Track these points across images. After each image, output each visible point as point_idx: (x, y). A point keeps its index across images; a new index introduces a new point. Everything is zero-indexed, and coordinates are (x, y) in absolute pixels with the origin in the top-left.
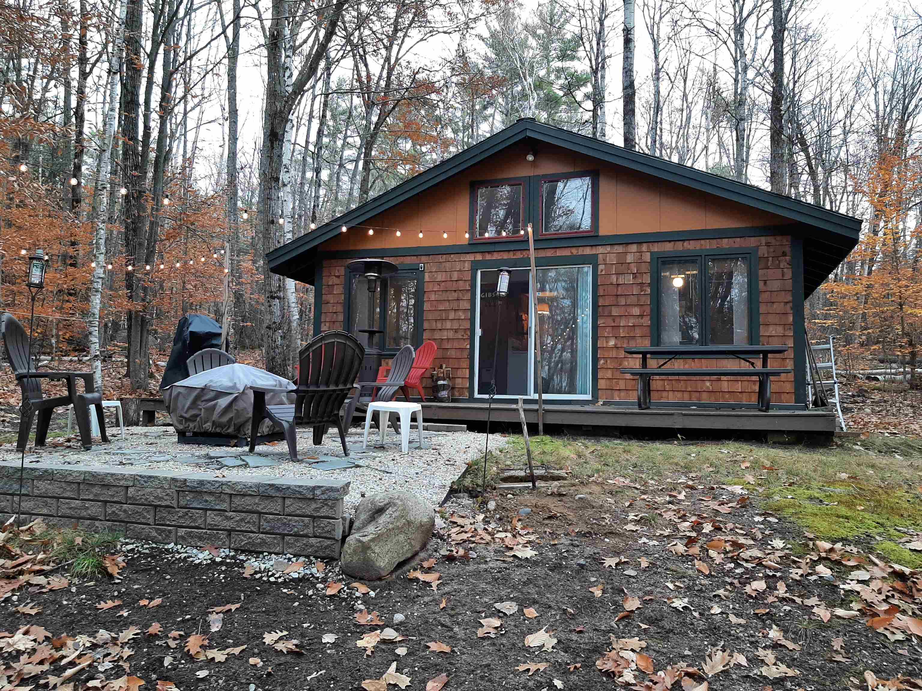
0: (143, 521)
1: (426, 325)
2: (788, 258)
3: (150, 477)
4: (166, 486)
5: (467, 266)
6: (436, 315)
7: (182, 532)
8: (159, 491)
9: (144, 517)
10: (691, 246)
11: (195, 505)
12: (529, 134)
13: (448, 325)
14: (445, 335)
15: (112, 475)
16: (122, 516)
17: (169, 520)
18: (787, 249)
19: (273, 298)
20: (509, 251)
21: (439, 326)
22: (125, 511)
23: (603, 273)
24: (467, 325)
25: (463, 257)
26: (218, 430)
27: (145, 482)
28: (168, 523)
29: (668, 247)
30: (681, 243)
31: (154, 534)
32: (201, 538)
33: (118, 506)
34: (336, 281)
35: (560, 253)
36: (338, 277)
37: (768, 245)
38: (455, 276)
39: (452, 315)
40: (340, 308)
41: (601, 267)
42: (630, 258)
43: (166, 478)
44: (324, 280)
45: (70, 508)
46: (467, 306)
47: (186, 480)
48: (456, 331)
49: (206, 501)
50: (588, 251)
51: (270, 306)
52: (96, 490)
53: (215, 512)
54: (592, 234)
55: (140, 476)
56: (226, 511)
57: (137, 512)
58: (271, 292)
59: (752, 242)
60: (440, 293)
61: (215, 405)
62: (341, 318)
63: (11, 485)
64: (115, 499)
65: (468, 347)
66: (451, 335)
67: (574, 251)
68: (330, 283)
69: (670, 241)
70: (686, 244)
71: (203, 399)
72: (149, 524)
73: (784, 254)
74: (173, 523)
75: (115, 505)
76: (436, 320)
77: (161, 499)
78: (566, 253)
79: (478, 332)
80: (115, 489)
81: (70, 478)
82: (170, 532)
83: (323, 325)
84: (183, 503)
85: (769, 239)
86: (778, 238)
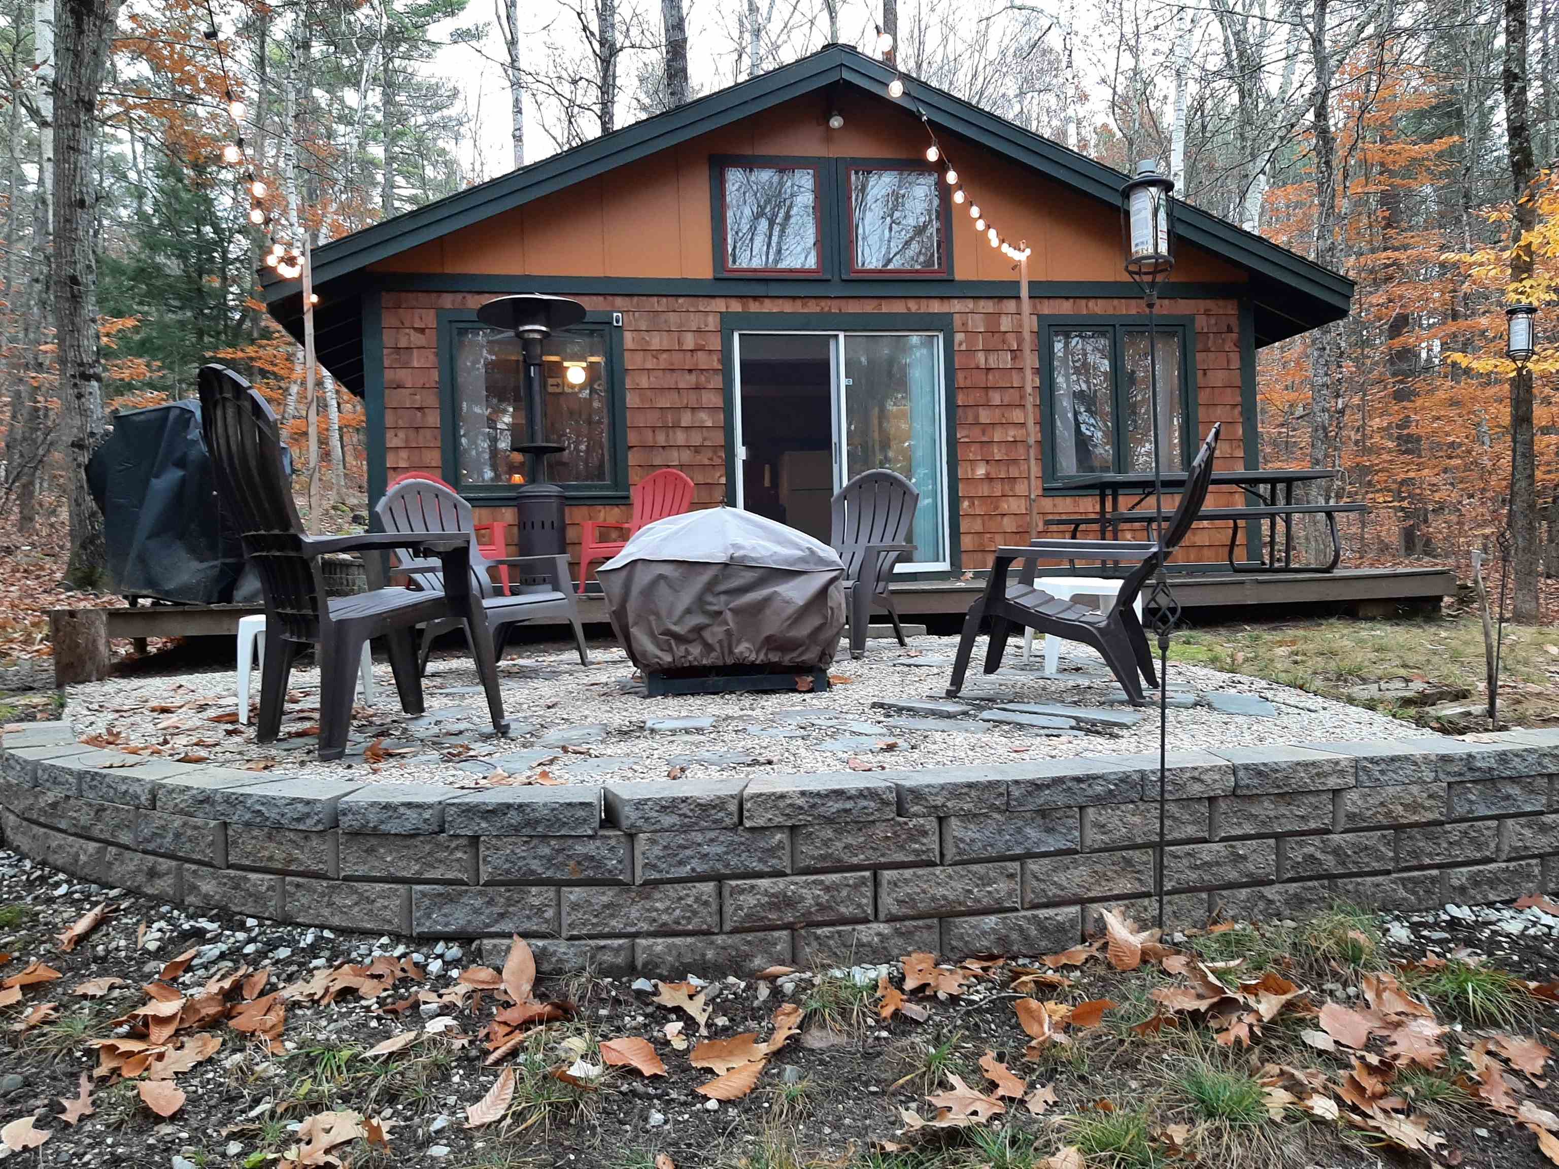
0: (1376, 865)
1: (632, 438)
2: (1234, 336)
3: (1393, 759)
4: (1429, 776)
5: (712, 323)
6: (652, 418)
7: (1459, 876)
8: (1415, 789)
9: (1380, 858)
10: (1098, 307)
11: (1482, 811)
12: (847, 75)
13: (680, 438)
14: (674, 457)
15: (1306, 765)
16: (1330, 863)
17: (1430, 855)
18: (1234, 322)
19: (87, 378)
20: (794, 298)
21: (661, 439)
22: (1337, 851)
23: (963, 347)
24: (719, 438)
25: (703, 305)
26: (774, 657)
27: (1382, 772)
28: (1427, 861)
29: (1065, 308)
30: (1084, 302)
31: (1402, 893)
32: (1493, 882)
33: (1316, 840)
34: (417, 339)
35: (887, 307)
36: (422, 331)
37: (1207, 313)
38: (689, 341)
39: (686, 419)
40: (432, 400)
41: (959, 337)
42: (1006, 324)
43: (1425, 757)
44: (388, 338)
45: (1197, 867)
46: (716, 400)
47: (1470, 756)
48: (697, 449)
49: (1508, 797)
50: (936, 307)
51: (79, 396)
52: (1266, 809)
53: (1523, 820)
54: (944, 276)
55: (1372, 760)
56: (1542, 813)
57: (1366, 848)
58: (81, 364)
59: (1183, 307)
60: (660, 373)
61: (767, 600)
62: (433, 419)
63: (1019, 830)
64: (1313, 825)
65: (723, 480)
66: (686, 456)
67: (913, 306)
68: (403, 343)
69: (1067, 298)
70: (1091, 303)
71: (722, 588)
72: (1388, 872)
73: (1230, 330)
74: (1438, 860)
75: (1310, 839)
76: (654, 429)
77: (1414, 807)
78: (898, 307)
79: (741, 452)
80: (1312, 799)
81: (1196, 789)
82: (1433, 880)
83: (389, 435)
84: (1461, 809)
85: (1210, 304)
86: (1221, 303)
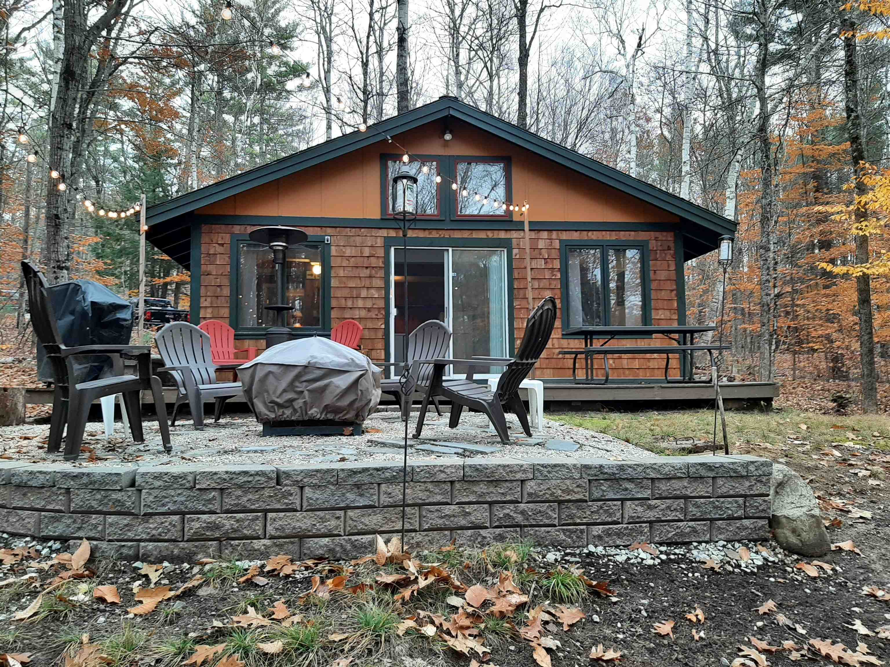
0: (547, 522)
1: (334, 303)
2: (672, 252)
3: (555, 466)
4: (577, 475)
5: (380, 242)
6: (345, 293)
7: (597, 530)
8: (568, 482)
9: (550, 517)
10: (594, 236)
11: (611, 496)
12: (452, 112)
13: (360, 303)
14: (357, 314)
15: (504, 466)
16: (519, 518)
17: (579, 518)
18: (672, 245)
19: (61, 268)
20: (424, 229)
21: (349, 304)
22: (523, 513)
23: (518, 257)
24: (381, 304)
25: (374, 232)
26: (330, 416)
27: (549, 472)
28: (578, 521)
29: (575, 236)
30: (585, 233)
31: (562, 537)
32: (619, 534)
33: (512, 506)
34: (220, 249)
35: (475, 235)
36: (222, 245)
37: (656, 239)
38: (367, 252)
39: (364, 293)
40: (226, 281)
41: (515, 251)
42: (541, 244)
43: (575, 465)
44: (203, 249)
45: (442, 517)
46: (380, 283)
47: (601, 466)
48: (369, 310)
49: (626, 489)
50: (502, 235)
51: (56, 278)
52: (481, 488)
53: (637, 502)
54: (507, 219)
55: (543, 466)
56: (649, 499)
57: (540, 512)
58: (58, 261)
59: (643, 236)
60: (350, 269)
61: (326, 386)
62: (226, 292)
63: (344, 495)
64: (508, 498)
65: (383, 326)
66: (363, 313)
67: (490, 234)
68: (212, 252)
69: (576, 231)
70: (590, 233)
71: (304, 379)
72: (555, 526)
73: (669, 248)
74: (585, 521)
75: (507, 506)
76: (346, 298)
77: (568, 491)
78: (482, 235)
79: (394, 312)
80: (508, 484)
81: (442, 477)
82: (582, 531)
83: (202, 300)
84: (597, 494)
85: (658, 234)
86: (665, 234)
